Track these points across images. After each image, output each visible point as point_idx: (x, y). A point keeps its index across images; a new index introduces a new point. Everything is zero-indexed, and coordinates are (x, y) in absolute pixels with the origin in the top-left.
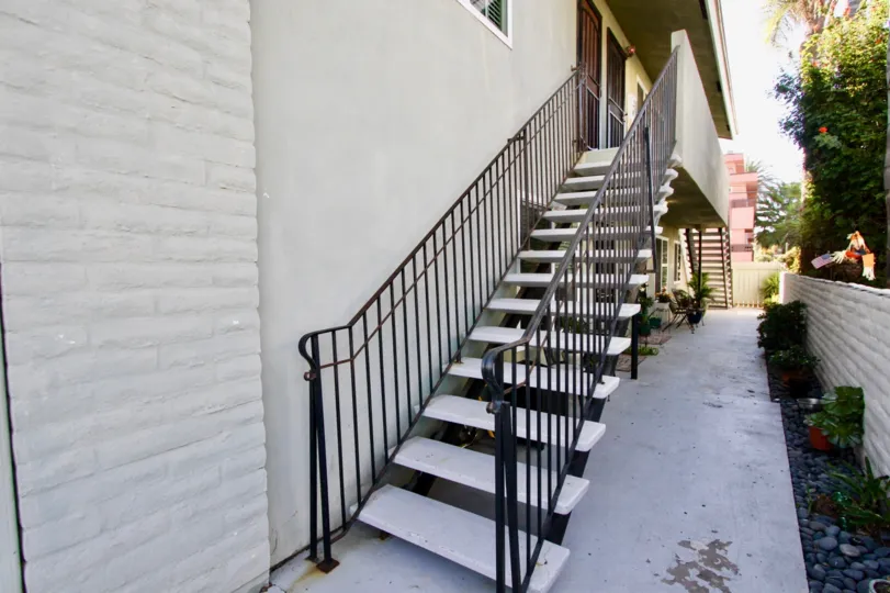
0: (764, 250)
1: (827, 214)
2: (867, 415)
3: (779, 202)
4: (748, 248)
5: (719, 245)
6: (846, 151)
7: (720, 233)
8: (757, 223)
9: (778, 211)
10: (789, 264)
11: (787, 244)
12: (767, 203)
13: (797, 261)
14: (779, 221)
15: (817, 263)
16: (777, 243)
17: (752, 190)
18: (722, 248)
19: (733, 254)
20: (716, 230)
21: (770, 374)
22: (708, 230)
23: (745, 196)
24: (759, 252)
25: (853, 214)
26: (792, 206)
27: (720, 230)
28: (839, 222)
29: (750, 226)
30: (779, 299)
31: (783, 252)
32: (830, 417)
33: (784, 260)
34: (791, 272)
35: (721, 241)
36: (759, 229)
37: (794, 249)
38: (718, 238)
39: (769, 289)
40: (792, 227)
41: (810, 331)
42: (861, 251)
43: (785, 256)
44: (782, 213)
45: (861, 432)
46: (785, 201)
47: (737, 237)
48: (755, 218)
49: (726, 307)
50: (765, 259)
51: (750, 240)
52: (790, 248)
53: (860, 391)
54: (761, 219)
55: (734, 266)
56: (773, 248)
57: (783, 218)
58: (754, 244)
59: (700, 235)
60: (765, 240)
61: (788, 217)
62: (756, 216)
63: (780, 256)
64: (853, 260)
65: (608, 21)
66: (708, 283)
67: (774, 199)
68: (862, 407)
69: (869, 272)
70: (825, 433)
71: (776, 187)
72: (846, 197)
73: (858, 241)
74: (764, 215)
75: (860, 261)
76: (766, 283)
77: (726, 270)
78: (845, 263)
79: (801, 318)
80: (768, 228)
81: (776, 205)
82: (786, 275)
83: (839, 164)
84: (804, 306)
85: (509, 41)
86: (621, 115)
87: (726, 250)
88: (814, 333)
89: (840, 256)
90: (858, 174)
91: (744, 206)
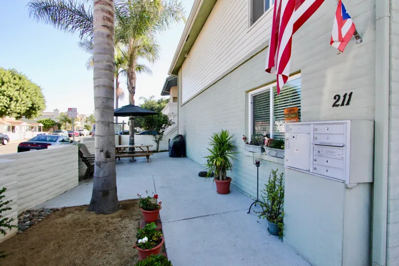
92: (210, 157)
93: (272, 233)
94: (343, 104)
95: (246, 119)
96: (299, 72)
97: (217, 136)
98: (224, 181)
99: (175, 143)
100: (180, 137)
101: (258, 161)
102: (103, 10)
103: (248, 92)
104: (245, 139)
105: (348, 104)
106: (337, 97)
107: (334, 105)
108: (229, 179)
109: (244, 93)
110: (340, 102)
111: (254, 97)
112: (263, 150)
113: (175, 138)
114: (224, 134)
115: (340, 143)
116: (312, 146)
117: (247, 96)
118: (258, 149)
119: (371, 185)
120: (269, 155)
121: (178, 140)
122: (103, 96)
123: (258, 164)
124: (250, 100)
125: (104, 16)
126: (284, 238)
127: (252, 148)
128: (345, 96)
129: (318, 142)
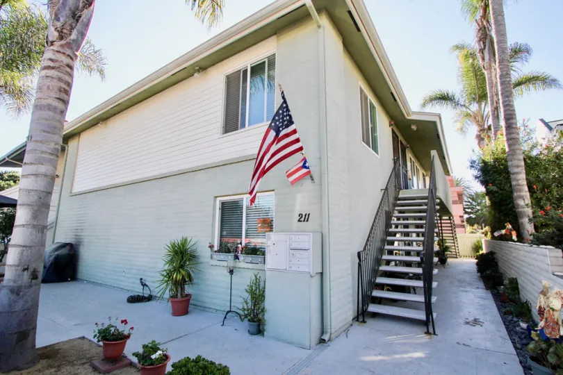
0: (471, 227)
1: (497, 215)
2: (519, 286)
3: (475, 202)
4: (463, 226)
5: (450, 225)
6: (500, 192)
7: (450, 219)
8: (466, 213)
9: (475, 206)
10: (486, 235)
11: (483, 225)
12: (469, 202)
13: (489, 233)
14: (476, 212)
15: (496, 234)
16: (478, 224)
17: (460, 196)
18: (451, 227)
19: (457, 229)
20: (448, 218)
21: (484, 282)
22: (444, 218)
23: (457, 199)
24: (469, 228)
25: (506, 215)
26: (483, 204)
27: (450, 218)
28: (502, 218)
29: (462, 214)
30: (484, 251)
31: (482, 229)
32: (507, 289)
33: (483, 233)
34: (487, 239)
35: (451, 223)
36: (466, 216)
37: (487, 227)
38: (449, 221)
39: (477, 248)
40: (485, 216)
41: (499, 264)
42: (511, 230)
43: (483, 231)
44: (478, 208)
45: (519, 293)
46: (479, 201)
47: (457, 221)
48: (464, 210)
49: (457, 257)
50: (472, 232)
51: (463, 221)
52: (485, 227)
53: (516, 279)
54: (467, 210)
55: (457, 236)
56: (476, 226)
57: (479, 210)
58: (465, 223)
59: (441, 220)
60: (471, 222)
61: (482, 210)
62: (464, 209)
63: (481, 231)
64: (508, 233)
65: (400, 138)
66: (446, 244)
67: (473, 200)
68: (517, 284)
69: (514, 237)
70: (507, 294)
71: (473, 194)
72: (503, 208)
73: (510, 226)
74: (468, 208)
75: (511, 234)
76: (476, 245)
77: (454, 238)
78: (505, 234)
79: (494, 259)
80: (472, 215)
81: (474, 203)
82: (486, 241)
83: (498, 196)
84: (494, 253)
85: (379, 157)
86: (406, 171)
87: (453, 227)
88: (500, 264)
89: (503, 232)
90: (506, 200)
91: (457, 204)
92: (165, 270)
93: (252, 334)
94: (304, 221)
95: (213, 226)
96: (273, 190)
97: (174, 244)
98: (184, 299)
99: (57, 258)
100: (68, 247)
101: (231, 269)
102: (60, 79)
103: (216, 197)
104: (211, 247)
105: (307, 221)
106: (301, 215)
107: (299, 221)
108: (189, 296)
109: (213, 197)
110: (302, 219)
111: (223, 204)
112: (237, 258)
113: (57, 249)
114: (185, 241)
115: (307, 247)
116: (288, 250)
117: (215, 201)
118: (230, 257)
119: (322, 273)
120: (244, 262)
121: (64, 251)
122: (42, 189)
123: (231, 272)
124: (218, 206)
125: (61, 87)
126: (265, 333)
127: (222, 256)
128: (305, 215)
129: (293, 247)
